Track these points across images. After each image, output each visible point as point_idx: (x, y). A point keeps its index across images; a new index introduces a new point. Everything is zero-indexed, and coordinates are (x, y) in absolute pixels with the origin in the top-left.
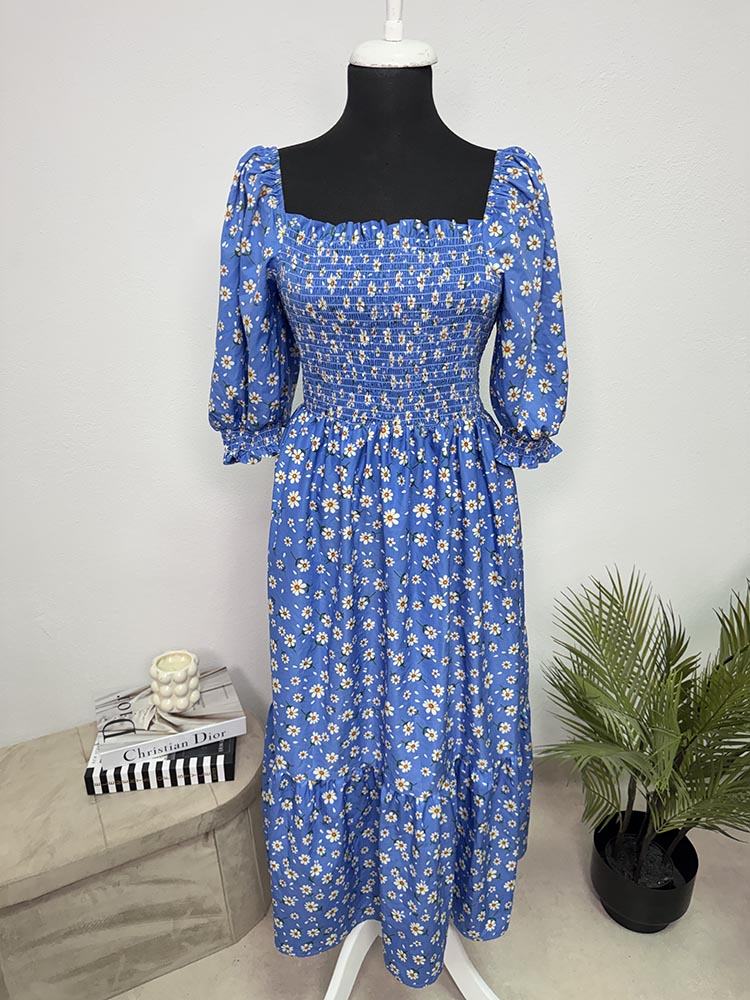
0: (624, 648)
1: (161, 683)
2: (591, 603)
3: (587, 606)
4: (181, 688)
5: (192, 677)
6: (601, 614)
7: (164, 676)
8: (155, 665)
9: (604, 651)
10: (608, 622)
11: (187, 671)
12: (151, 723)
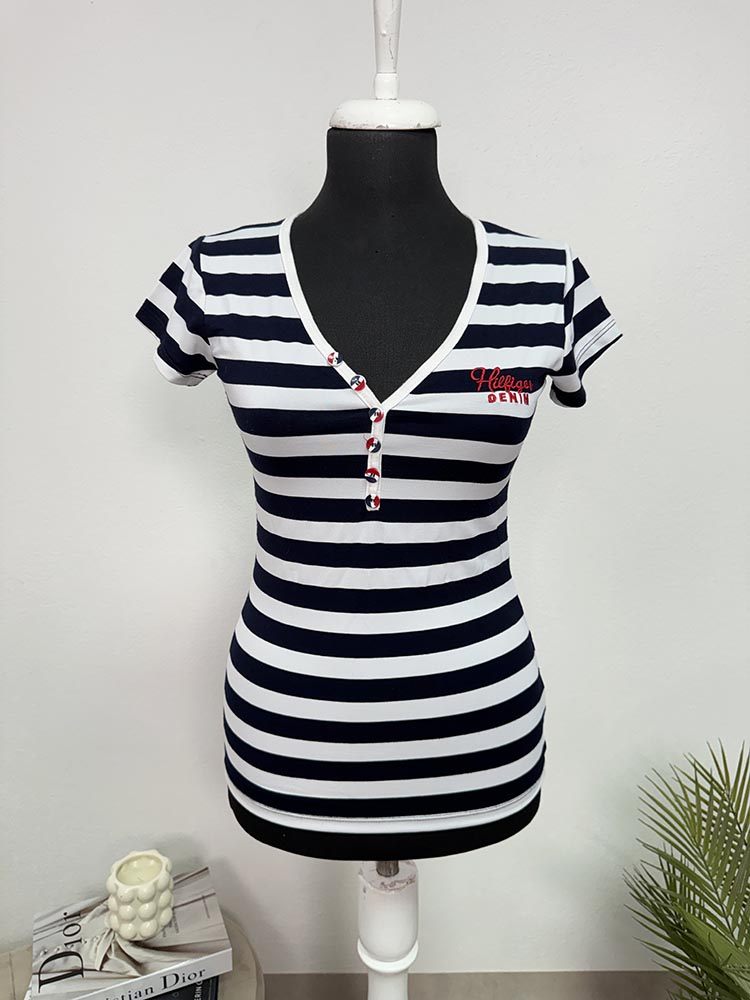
0: (733, 851)
1: (121, 902)
2: (683, 787)
3: (679, 792)
4: (147, 908)
5: (162, 891)
6: (699, 804)
7: (125, 891)
8: (114, 873)
9: (706, 858)
10: (709, 813)
11: (155, 884)
12: (106, 959)
